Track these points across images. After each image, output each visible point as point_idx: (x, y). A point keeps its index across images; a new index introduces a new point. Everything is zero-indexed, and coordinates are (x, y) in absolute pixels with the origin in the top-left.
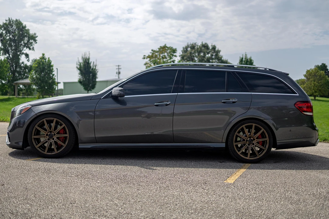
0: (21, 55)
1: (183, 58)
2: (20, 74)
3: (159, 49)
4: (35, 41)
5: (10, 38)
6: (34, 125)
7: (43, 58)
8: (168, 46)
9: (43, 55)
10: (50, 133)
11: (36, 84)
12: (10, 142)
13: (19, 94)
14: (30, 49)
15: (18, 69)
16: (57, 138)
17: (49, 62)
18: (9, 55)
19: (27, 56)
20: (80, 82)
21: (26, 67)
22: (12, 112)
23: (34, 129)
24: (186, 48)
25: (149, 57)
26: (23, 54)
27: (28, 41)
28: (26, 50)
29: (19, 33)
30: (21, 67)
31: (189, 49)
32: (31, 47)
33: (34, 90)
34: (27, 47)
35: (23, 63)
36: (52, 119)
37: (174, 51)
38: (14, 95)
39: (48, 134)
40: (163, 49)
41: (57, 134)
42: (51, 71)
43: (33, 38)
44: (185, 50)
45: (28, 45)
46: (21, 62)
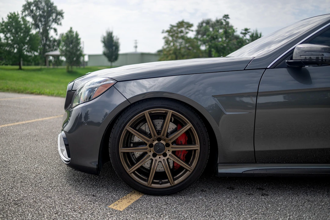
0: (50, 29)
1: (198, 32)
2: (50, 47)
3: (177, 24)
4: (62, 16)
5: (40, 14)
6: (123, 125)
7: (71, 31)
8: (186, 21)
9: (71, 28)
10: (156, 142)
11: (65, 56)
12: (69, 157)
13: (50, 65)
14: (58, 24)
15: (48, 43)
16: (174, 152)
17: (77, 35)
18: (40, 29)
19: (55, 30)
20: (105, 54)
21: (55, 41)
22: (69, 91)
23: (124, 132)
24: (202, 23)
25: (167, 31)
26: (52, 28)
27: (56, 17)
28: (54, 25)
29: (47, 9)
30: (50, 41)
31: (204, 25)
32: (59, 23)
33: (62, 61)
34: (56, 22)
35: (52, 37)
36: (163, 110)
37: (191, 25)
38: (45, 65)
39: (154, 144)
40: (181, 24)
41: (172, 143)
42: (78, 44)
43: (60, 14)
44: (200, 26)
45: (56, 21)
46: (50, 36)
